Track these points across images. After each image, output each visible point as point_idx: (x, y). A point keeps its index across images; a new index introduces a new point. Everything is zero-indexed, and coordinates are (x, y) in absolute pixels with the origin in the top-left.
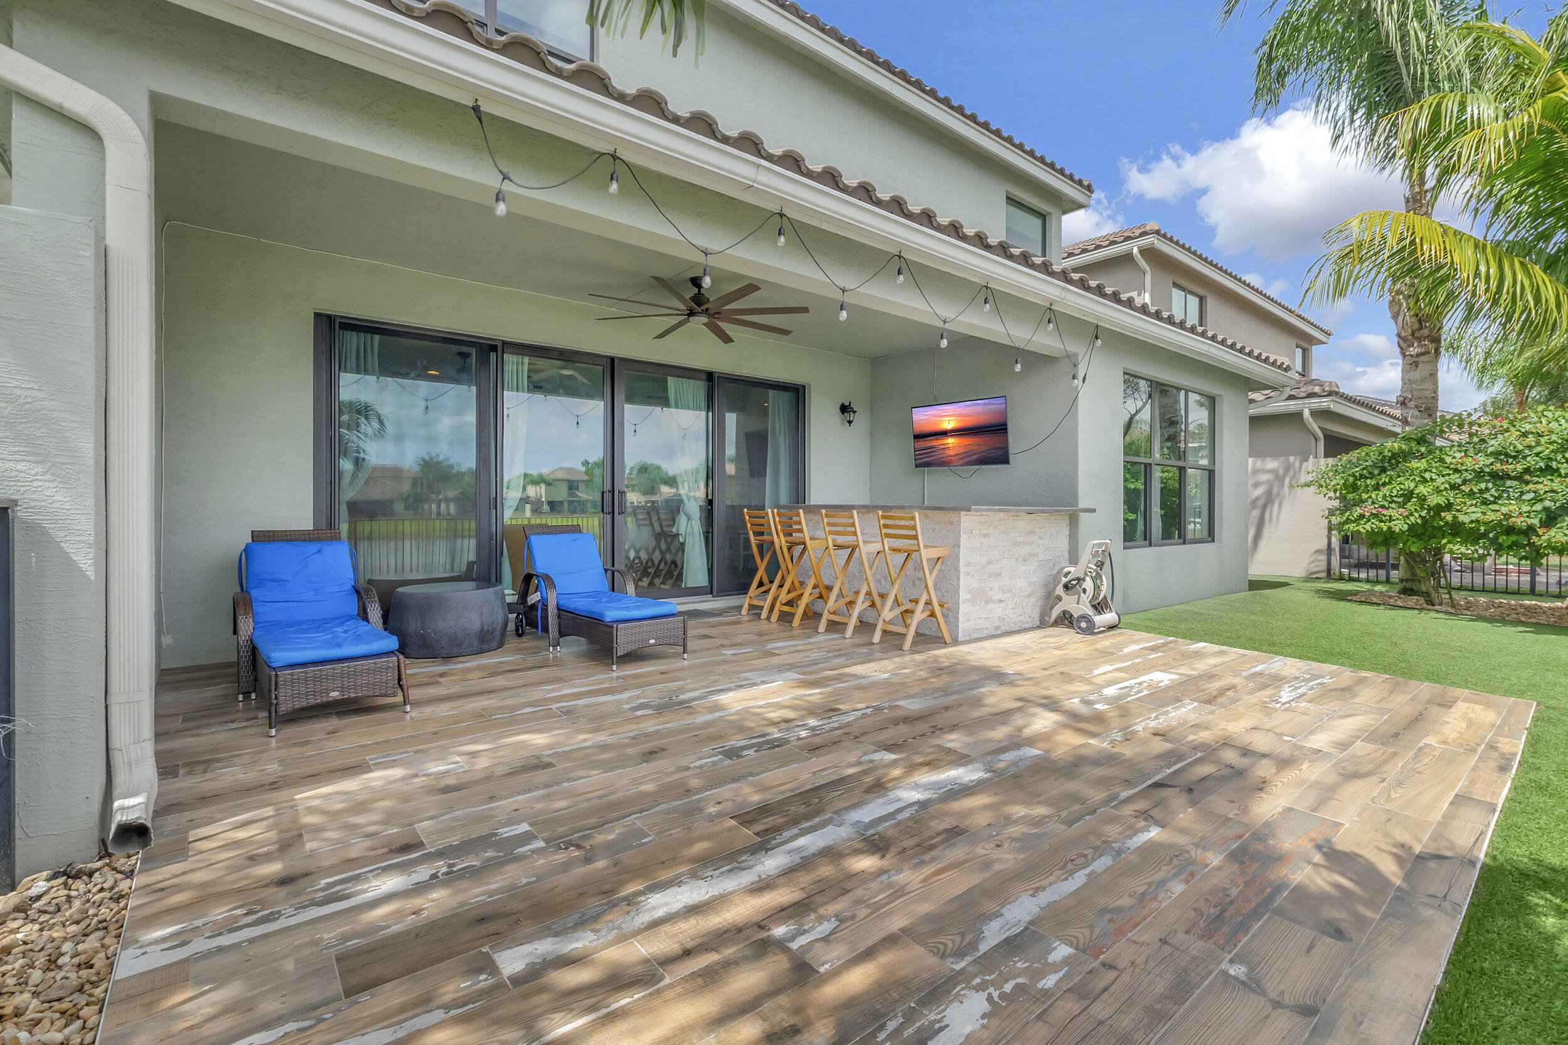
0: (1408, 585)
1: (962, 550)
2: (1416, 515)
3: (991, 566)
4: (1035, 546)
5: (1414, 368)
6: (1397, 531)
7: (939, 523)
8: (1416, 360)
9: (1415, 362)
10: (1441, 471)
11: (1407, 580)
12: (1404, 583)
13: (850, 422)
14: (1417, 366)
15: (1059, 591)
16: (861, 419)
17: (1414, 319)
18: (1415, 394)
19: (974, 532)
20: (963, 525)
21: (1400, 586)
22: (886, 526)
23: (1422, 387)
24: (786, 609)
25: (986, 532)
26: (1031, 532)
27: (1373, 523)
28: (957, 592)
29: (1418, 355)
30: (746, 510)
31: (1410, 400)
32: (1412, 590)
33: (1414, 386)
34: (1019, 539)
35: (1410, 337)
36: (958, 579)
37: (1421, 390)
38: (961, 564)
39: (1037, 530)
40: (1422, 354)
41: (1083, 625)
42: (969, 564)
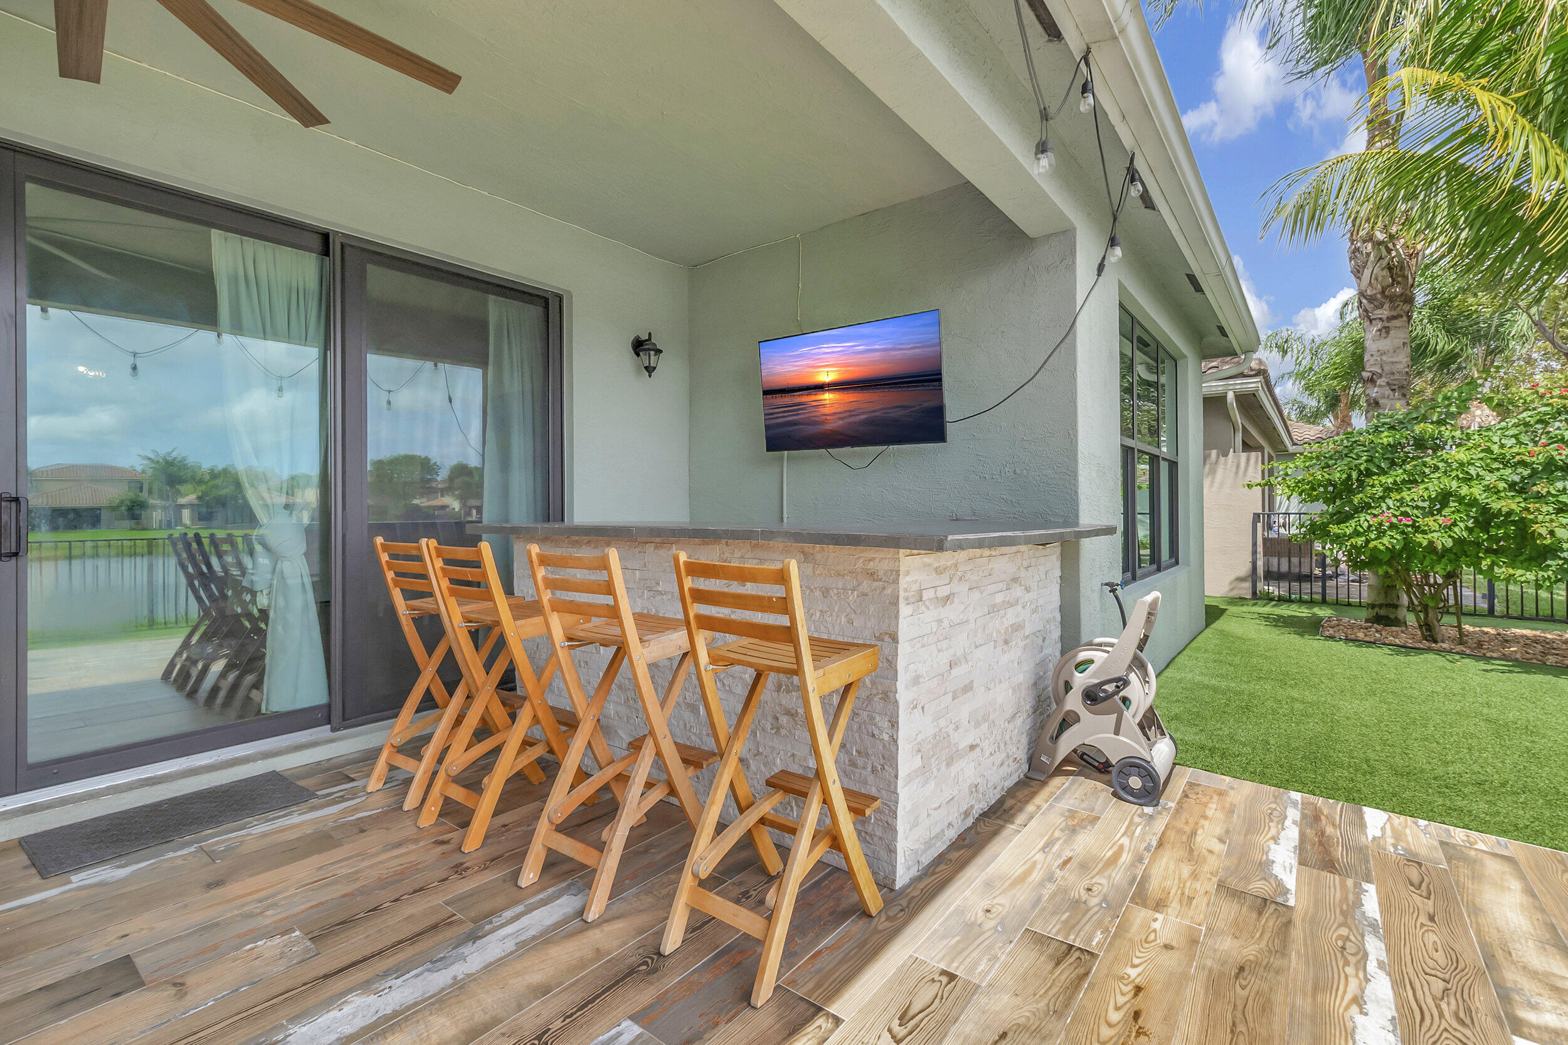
0: (1382, 612)
1: (904, 648)
2: (1462, 525)
3: (955, 672)
4: (1019, 608)
5: (1384, 335)
6: (1440, 547)
7: (839, 574)
8: (1387, 325)
9: (1385, 327)
10: (1487, 465)
11: (1380, 606)
12: (1377, 609)
13: (650, 370)
14: (1388, 333)
15: (1074, 702)
16: (670, 367)
17: (1386, 272)
18: (1386, 368)
19: (926, 595)
20: (904, 582)
21: (1372, 613)
22: (699, 596)
23: (1394, 360)
24: (458, 793)
25: (943, 592)
26: (1015, 580)
27: (1392, 537)
28: (890, 759)
29: (1390, 319)
30: (379, 540)
31: (1381, 376)
32: (1387, 618)
33: (1384, 358)
34: (999, 598)
35: (1379, 296)
36: (894, 724)
37: (1393, 363)
38: (900, 685)
39: (1023, 573)
40: (1394, 318)
41: (1135, 782)
42: (916, 680)
